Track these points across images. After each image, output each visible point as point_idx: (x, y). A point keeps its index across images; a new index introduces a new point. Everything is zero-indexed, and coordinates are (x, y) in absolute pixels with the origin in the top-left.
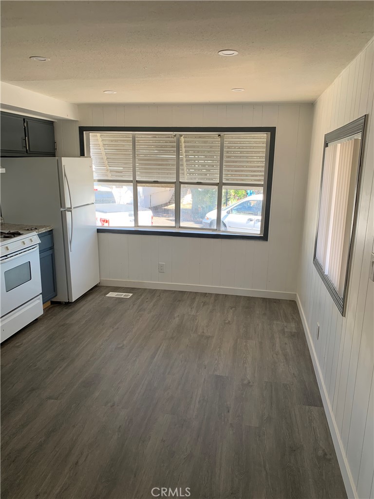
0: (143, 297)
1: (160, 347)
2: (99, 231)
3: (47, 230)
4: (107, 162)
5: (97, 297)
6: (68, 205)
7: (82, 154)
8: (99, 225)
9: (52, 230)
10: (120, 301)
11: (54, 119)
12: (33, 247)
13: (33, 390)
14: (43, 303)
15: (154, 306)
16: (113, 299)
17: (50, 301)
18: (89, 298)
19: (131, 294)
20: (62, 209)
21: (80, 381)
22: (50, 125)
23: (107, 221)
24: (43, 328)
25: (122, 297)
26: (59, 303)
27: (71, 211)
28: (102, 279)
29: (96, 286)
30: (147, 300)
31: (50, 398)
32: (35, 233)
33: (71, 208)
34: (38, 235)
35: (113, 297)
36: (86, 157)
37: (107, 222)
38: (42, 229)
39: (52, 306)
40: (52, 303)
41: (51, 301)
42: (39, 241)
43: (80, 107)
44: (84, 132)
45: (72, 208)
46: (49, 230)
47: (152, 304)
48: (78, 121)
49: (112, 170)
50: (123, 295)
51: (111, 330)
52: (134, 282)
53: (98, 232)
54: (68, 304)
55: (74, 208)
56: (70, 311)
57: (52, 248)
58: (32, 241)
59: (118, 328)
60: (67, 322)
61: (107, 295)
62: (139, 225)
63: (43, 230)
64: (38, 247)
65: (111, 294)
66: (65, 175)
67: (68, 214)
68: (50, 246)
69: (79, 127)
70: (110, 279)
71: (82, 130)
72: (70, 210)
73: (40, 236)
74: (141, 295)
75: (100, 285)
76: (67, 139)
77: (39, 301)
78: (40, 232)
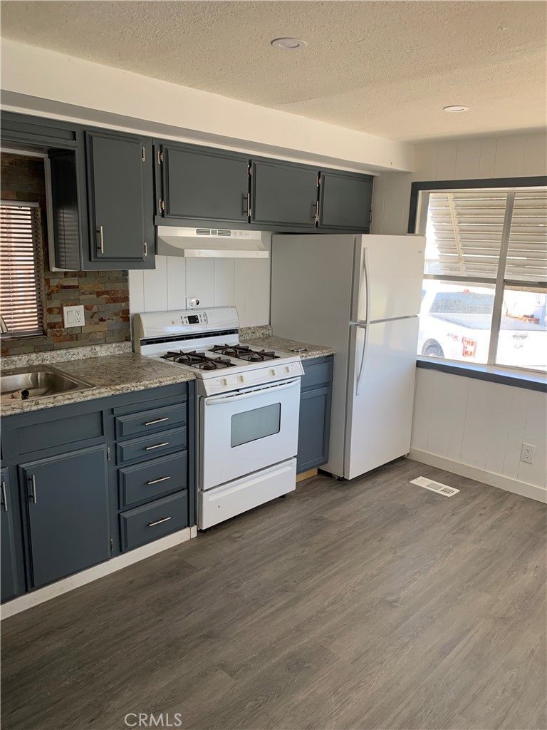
0: (477, 501)
1: (468, 631)
2: (420, 364)
3: (321, 355)
4: (460, 245)
5: (396, 480)
6: (361, 316)
7: (411, 230)
8: (420, 353)
9: (332, 355)
10: (432, 498)
11: (375, 172)
12: (289, 380)
13: (209, 636)
14: (297, 474)
15: (492, 527)
16: (422, 491)
17: (316, 469)
18: (381, 479)
19: (456, 491)
20: (351, 323)
21: (286, 652)
22: (364, 183)
23: (473, 342)
24: (286, 515)
25: (438, 491)
26: (329, 475)
27: (365, 327)
28: (414, 448)
29: (402, 458)
30: (483, 512)
31: (223, 666)
32: (298, 358)
33: (366, 322)
34: (302, 361)
35: (423, 488)
36: (416, 235)
37: (472, 345)
38: (315, 353)
39: (317, 478)
40: (320, 472)
41: (319, 469)
42: (302, 372)
43: (420, 148)
44: (420, 192)
45: (368, 322)
46: (327, 354)
47: (489, 522)
48: (411, 173)
49: (468, 259)
50: (440, 488)
51: (390, 557)
52: (469, 468)
53: (417, 366)
54: (342, 481)
55: (371, 322)
56: (340, 495)
57: (328, 384)
58: (288, 371)
59: (403, 557)
60: (326, 516)
61: (413, 482)
62: (498, 362)
63: (316, 355)
64: (299, 381)
65: (422, 482)
66: (364, 265)
67: (360, 331)
68: (326, 381)
69: (412, 183)
70: (429, 450)
71: (416, 187)
72: (363, 325)
73: (305, 364)
74: (474, 498)
75: (409, 458)
76: (390, 204)
77: (290, 468)
78: (308, 358)
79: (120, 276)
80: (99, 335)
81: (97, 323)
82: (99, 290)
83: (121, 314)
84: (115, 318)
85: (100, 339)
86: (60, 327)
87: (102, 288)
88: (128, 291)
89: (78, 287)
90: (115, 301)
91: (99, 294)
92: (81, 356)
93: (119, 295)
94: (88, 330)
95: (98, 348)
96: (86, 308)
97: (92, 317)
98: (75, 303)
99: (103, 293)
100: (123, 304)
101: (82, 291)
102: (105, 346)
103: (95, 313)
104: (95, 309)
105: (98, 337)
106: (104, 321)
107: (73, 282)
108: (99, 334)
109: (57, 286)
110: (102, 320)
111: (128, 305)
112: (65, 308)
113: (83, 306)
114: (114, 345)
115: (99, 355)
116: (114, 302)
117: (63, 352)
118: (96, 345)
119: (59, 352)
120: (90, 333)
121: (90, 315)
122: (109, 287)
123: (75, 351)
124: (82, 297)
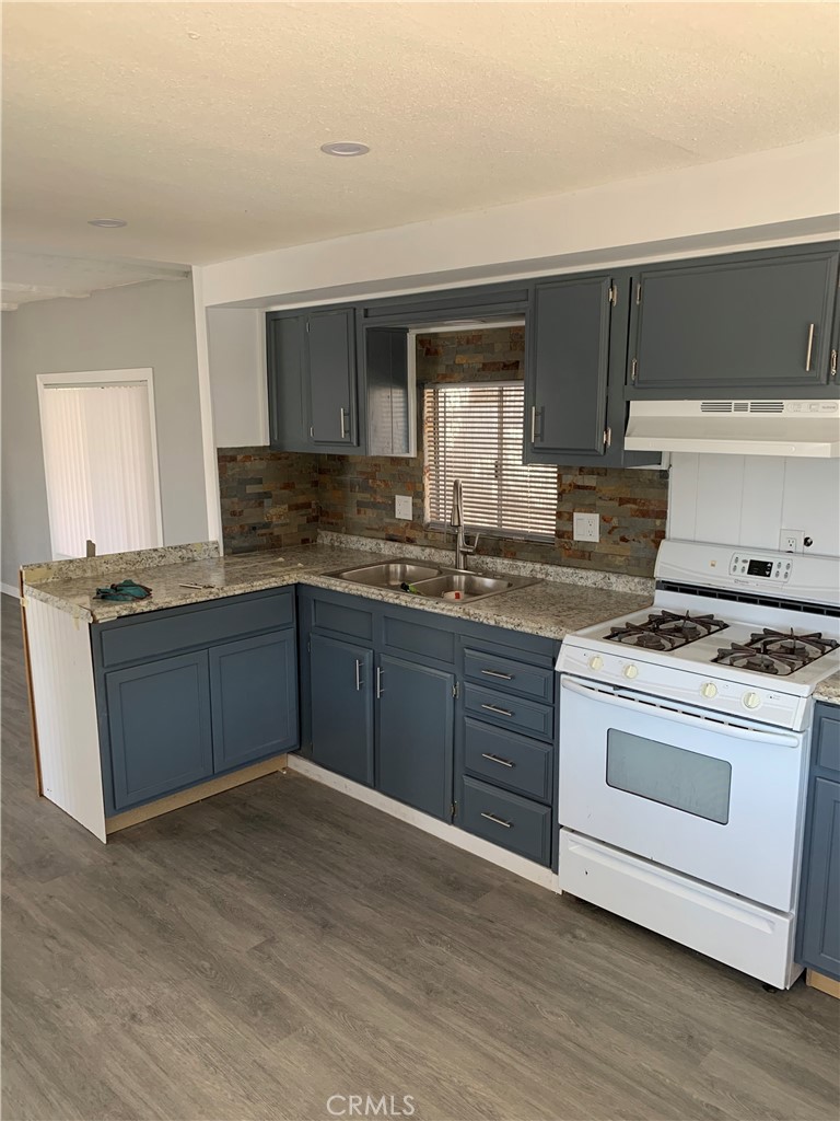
79: (655, 478)
80: (619, 561)
81: (615, 543)
82: (623, 496)
83: (652, 537)
84: (643, 540)
85: (619, 567)
86: (569, 538)
87: (626, 494)
88: (666, 504)
89: (595, 488)
90: (644, 514)
91: (622, 501)
92: (589, 583)
93: (651, 507)
94: (604, 551)
95: (613, 578)
96: (603, 519)
97: (610, 533)
98: (590, 509)
99: (628, 501)
100: (658, 522)
101: (600, 495)
102: (624, 579)
103: (614, 528)
104: (615, 522)
105: (617, 562)
106: (627, 541)
107: (590, 481)
108: (619, 558)
109: (570, 485)
110: (623, 539)
111: (664, 524)
112: (575, 514)
113: (598, 515)
114: (636, 580)
115: (614, 588)
116: (643, 516)
117: (570, 571)
118: (613, 573)
119: (565, 570)
120: (607, 555)
121: (607, 530)
122: (639, 493)
123: (584, 573)
124: (600, 503)
